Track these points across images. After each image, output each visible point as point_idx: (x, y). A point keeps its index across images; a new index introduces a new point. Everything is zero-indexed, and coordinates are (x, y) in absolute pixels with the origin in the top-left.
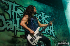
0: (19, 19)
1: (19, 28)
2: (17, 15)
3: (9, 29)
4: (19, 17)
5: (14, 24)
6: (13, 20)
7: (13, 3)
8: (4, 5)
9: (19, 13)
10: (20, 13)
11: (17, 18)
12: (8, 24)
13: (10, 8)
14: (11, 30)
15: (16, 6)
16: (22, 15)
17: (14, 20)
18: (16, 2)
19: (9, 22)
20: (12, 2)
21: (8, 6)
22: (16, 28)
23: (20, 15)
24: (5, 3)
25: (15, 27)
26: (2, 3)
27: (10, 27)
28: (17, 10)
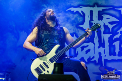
0: (109, 35)
2: (102, 29)
3: (89, 59)
4: (107, 31)
5: (99, 47)
6: (96, 40)
7: (93, 6)
9: (107, 24)
10: (110, 23)
11: (103, 35)
12: (86, 49)
13: (87, 19)
14: (93, 60)
15: (99, 12)
16: (114, 25)
17: (98, 39)
18: (100, 3)
19: (87, 46)
20: (90, 6)
21: (84, 15)
22: (103, 55)
23: (111, 26)
24: (77, 12)
25: (100, 54)
26: (71, 15)
27: (90, 54)
28: (103, 17)
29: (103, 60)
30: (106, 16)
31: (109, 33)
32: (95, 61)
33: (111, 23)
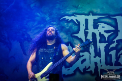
0: (105, 44)
1: (107, 64)
2: (98, 38)
3: (85, 69)
4: (103, 40)
5: (95, 57)
6: (92, 49)
7: (88, 14)
8: (70, 24)
9: (103, 33)
10: (105, 31)
12: (81, 59)
13: (82, 28)
14: (89, 70)
15: (94, 20)
16: (110, 34)
19: (83, 55)
20: (85, 15)
21: (79, 24)
22: (99, 65)
23: (106, 35)
24: (72, 21)
25: (96, 63)
26: (65, 24)
27: (86, 64)
28: (98, 26)
29: (99, 71)
30: (101, 25)
31: (105, 42)
32: (91, 71)
33: (107, 32)
